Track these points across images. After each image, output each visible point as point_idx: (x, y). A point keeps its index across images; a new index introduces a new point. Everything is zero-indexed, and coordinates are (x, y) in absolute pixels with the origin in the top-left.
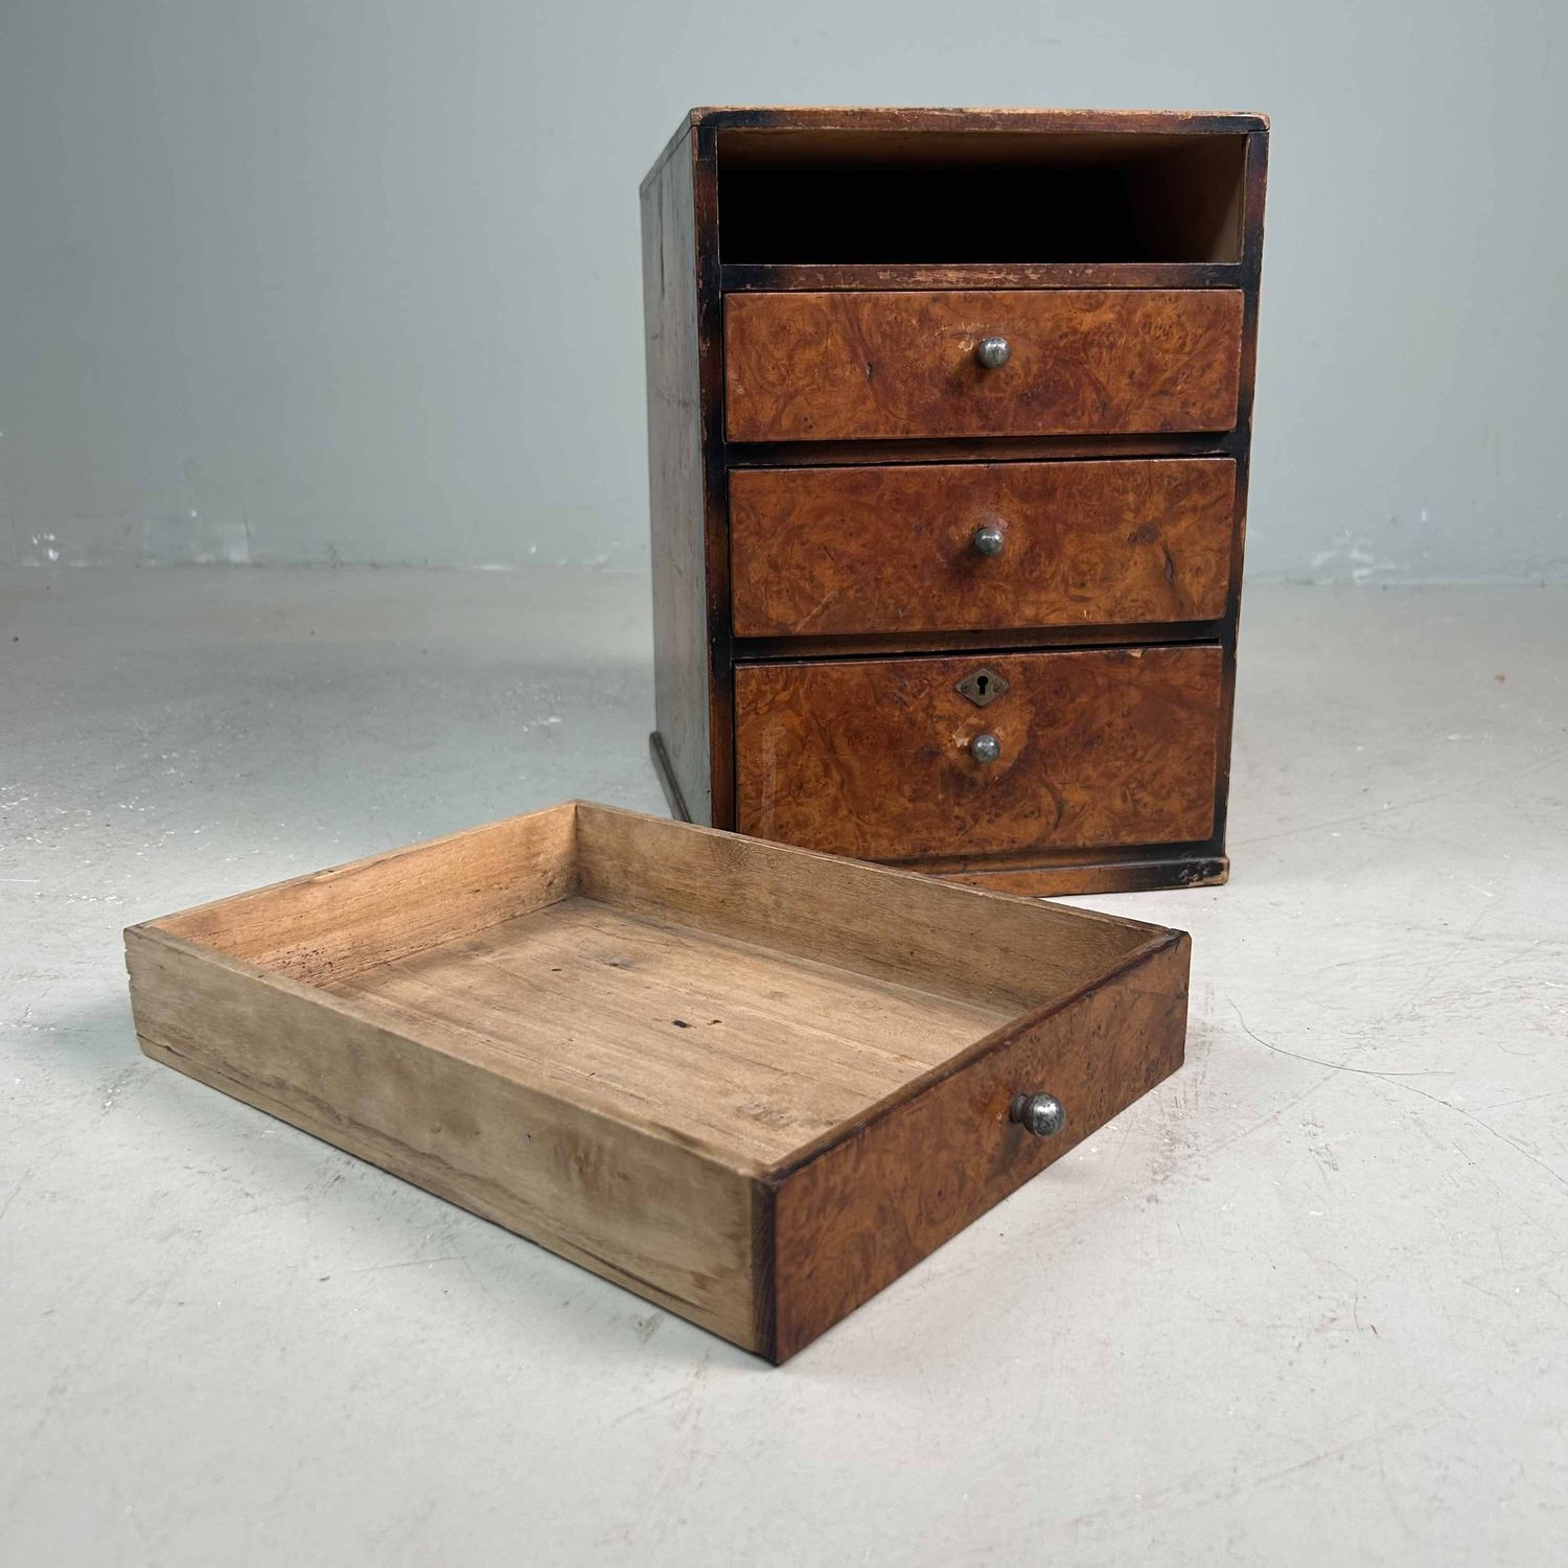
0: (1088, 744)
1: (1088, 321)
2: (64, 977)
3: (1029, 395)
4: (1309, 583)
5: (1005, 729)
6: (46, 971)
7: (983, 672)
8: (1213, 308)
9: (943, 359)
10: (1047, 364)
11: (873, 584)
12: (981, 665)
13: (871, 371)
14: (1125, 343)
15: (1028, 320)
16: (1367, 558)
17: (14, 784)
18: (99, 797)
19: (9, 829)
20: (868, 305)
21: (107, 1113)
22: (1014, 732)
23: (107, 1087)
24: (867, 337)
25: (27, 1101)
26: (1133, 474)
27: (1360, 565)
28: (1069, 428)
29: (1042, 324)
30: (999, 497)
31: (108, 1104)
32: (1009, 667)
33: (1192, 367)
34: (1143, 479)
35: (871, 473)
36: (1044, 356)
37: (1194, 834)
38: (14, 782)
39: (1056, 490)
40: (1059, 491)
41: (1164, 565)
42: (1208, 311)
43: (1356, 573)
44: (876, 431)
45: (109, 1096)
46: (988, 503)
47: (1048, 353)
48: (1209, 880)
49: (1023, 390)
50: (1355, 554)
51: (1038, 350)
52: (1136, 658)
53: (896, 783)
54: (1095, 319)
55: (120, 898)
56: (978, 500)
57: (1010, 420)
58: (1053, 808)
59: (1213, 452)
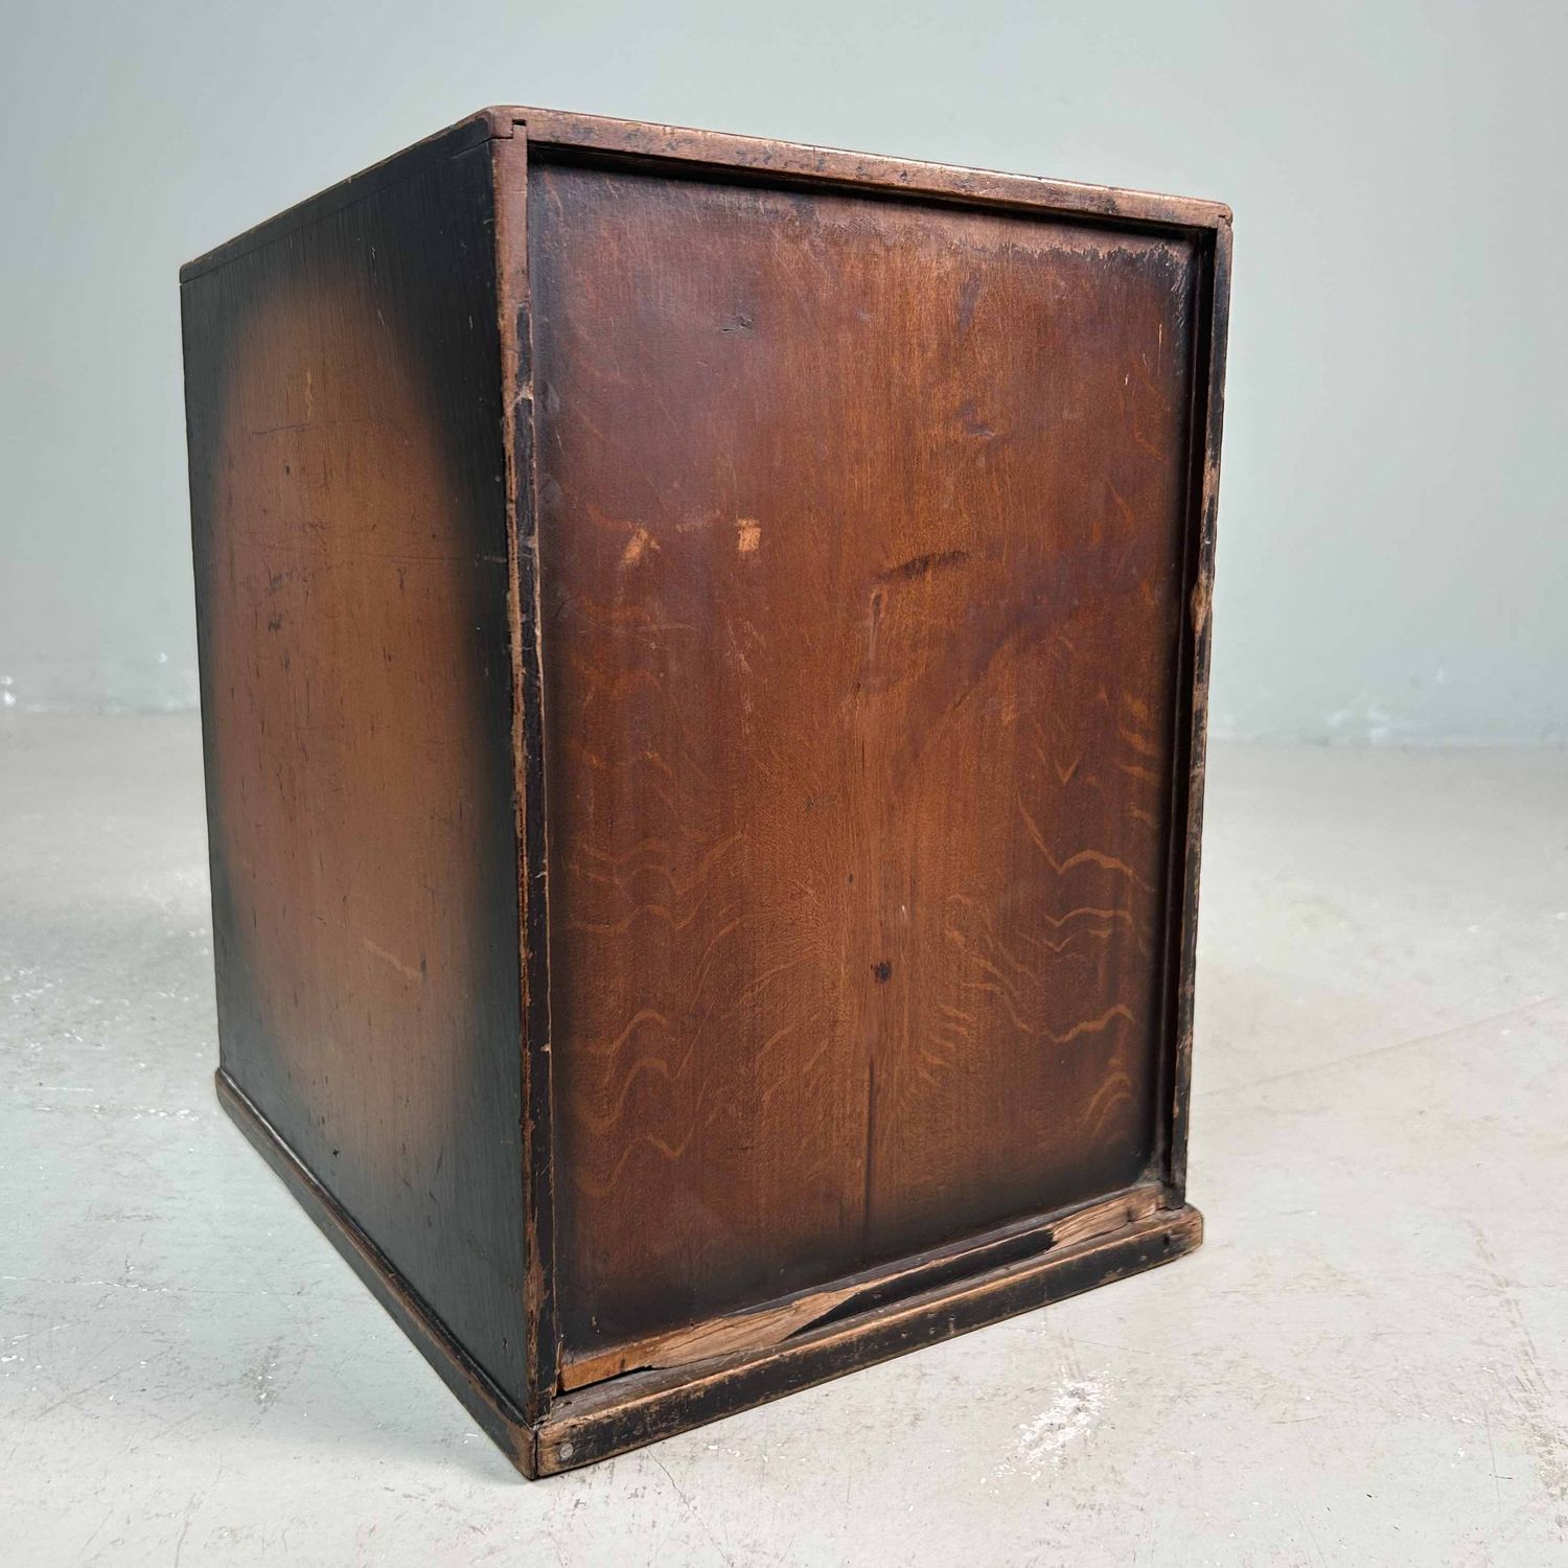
2: (158, 1218)
6: (134, 1209)
17: (33, 967)
18: (133, 984)
19: (42, 1023)
21: (265, 1410)
23: (255, 1372)
25: (163, 1394)
31: (263, 1397)
38: (32, 965)
45: (261, 1385)
50: (1372, 714)
55: (193, 1113)
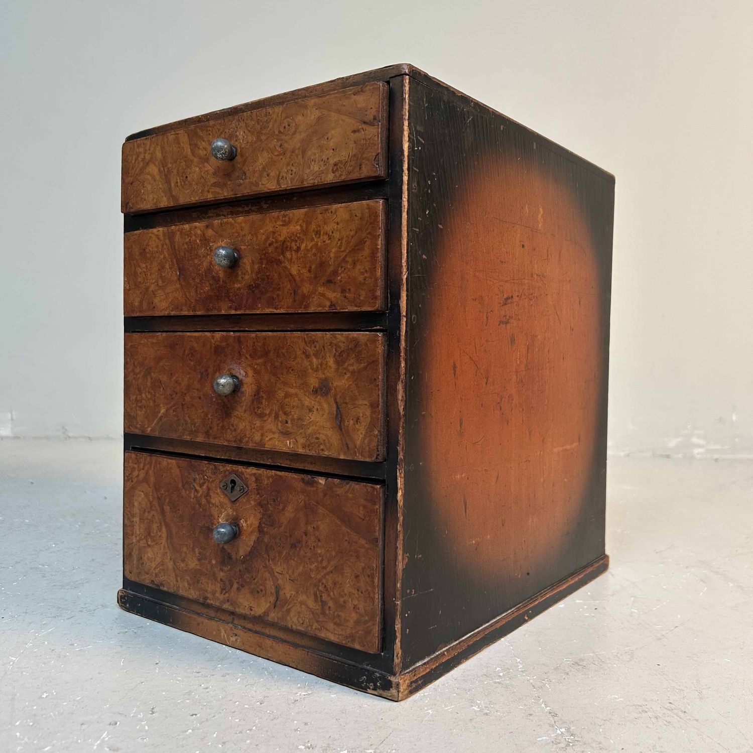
0: (293, 546)
1: (285, 232)
3: (254, 285)
4: (668, 457)
5: (246, 521)
7: (233, 477)
8: (359, 215)
9: (211, 263)
10: (262, 264)
11: (181, 407)
12: (233, 472)
13: (180, 274)
14: (305, 247)
15: (252, 235)
16: (701, 442)
20: (178, 233)
22: (251, 524)
24: (178, 253)
26: (314, 343)
27: (699, 446)
28: (276, 308)
29: (260, 237)
30: (240, 354)
32: (248, 476)
33: (347, 262)
34: (320, 346)
35: (180, 336)
36: (261, 259)
37: (364, 646)
39: (270, 351)
40: (272, 352)
41: (335, 413)
42: (356, 218)
43: (696, 451)
44: (181, 310)
46: (235, 359)
47: (263, 257)
48: (381, 692)
49: (251, 282)
50: (695, 440)
51: (257, 255)
52: (321, 483)
53: (191, 546)
54: (288, 231)
56: (230, 356)
57: (244, 302)
58: (273, 591)
59: (375, 328)
